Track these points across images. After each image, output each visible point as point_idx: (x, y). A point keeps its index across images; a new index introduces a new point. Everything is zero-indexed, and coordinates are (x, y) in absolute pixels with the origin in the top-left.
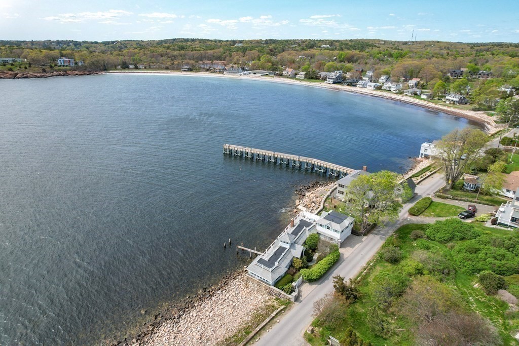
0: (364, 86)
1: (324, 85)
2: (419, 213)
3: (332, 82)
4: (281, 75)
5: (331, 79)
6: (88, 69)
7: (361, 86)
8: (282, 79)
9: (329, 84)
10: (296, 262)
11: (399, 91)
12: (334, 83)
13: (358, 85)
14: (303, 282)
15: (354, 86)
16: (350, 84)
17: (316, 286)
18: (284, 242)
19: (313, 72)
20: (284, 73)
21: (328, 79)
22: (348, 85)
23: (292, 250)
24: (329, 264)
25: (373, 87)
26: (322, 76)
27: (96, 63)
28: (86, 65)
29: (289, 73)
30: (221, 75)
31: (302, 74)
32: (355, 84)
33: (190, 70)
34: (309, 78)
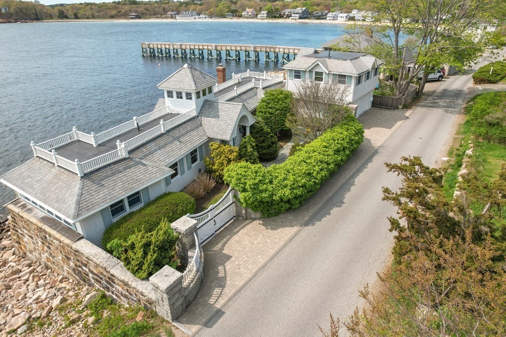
0: (335, 18)
1: (289, 21)
2: (498, 78)
3: (298, 18)
4: (240, 16)
5: (297, 13)
6: (14, 17)
7: (331, 18)
8: (241, 19)
9: (294, 20)
10: (219, 154)
11: (376, 19)
12: (300, 18)
13: (328, 18)
14: (238, 220)
15: (323, 19)
16: (319, 18)
17: (295, 229)
18: (179, 95)
19: (277, 9)
20: (243, 14)
21: (293, 15)
22: (317, 19)
23: (205, 120)
24: (337, 152)
25: (345, 18)
26: (286, 13)
27: (24, 11)
28: (11, 11)
29: (250, 14)
30: (173, 20)
31: (264, 13)
32: (324, 17)
33: (138, 17)
34: (272, 17)
